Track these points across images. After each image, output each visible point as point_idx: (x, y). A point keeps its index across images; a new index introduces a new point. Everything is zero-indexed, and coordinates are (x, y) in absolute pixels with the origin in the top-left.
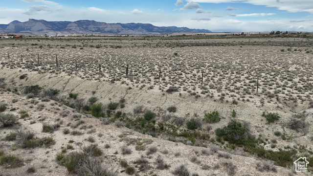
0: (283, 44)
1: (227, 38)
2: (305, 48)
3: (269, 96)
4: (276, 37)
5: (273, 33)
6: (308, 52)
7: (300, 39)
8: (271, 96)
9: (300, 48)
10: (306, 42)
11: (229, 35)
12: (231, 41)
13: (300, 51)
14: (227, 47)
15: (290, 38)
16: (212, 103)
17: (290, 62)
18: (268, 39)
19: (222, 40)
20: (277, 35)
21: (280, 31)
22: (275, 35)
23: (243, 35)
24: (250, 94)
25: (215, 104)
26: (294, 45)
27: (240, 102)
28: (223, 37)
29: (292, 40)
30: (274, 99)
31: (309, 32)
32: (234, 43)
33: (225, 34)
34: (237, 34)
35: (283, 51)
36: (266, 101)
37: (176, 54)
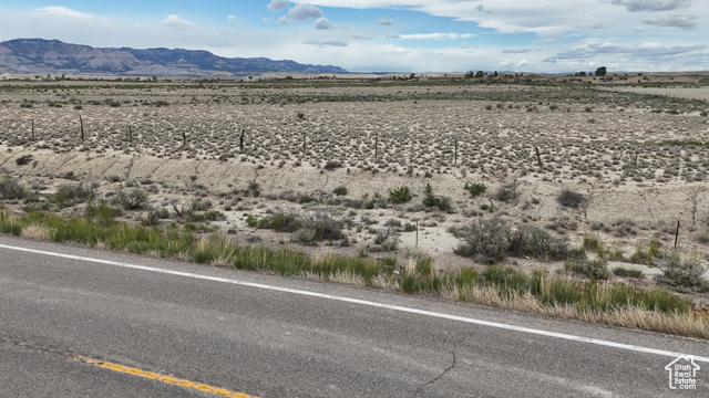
0: (490, 96)
1: (383, 85)
2: (527, 103)
3: (472, 167)
4: (476, 82)
5: (470, 75)
6: (530, 110)
7: (520, 87)
8: (474, 167)
9: (518, 104)
10: (530, 93)
11: (384, 79)
12: (393, 90)
13: (518, 107)
14: (388, 102)
15: (501, 86)
16: (397, 178)
17: (501, 126)
18: (463, 88)
19: (375, 89)
20: (478, 79)
21: (484, 71)
22: (475, 80)
23: (413, 80)
24: (446, 165)
25: (401, 179)
26: (508, 98)
27: (435, 175)
28: (374, 82)
29: (504, 88)
30: (479, 170)
31: (536, 72)
32: (400, 95)
33: (377, 77)
34: (402, 76)
35: (489, 108)
36: (468, 172)
37: (301, 116)
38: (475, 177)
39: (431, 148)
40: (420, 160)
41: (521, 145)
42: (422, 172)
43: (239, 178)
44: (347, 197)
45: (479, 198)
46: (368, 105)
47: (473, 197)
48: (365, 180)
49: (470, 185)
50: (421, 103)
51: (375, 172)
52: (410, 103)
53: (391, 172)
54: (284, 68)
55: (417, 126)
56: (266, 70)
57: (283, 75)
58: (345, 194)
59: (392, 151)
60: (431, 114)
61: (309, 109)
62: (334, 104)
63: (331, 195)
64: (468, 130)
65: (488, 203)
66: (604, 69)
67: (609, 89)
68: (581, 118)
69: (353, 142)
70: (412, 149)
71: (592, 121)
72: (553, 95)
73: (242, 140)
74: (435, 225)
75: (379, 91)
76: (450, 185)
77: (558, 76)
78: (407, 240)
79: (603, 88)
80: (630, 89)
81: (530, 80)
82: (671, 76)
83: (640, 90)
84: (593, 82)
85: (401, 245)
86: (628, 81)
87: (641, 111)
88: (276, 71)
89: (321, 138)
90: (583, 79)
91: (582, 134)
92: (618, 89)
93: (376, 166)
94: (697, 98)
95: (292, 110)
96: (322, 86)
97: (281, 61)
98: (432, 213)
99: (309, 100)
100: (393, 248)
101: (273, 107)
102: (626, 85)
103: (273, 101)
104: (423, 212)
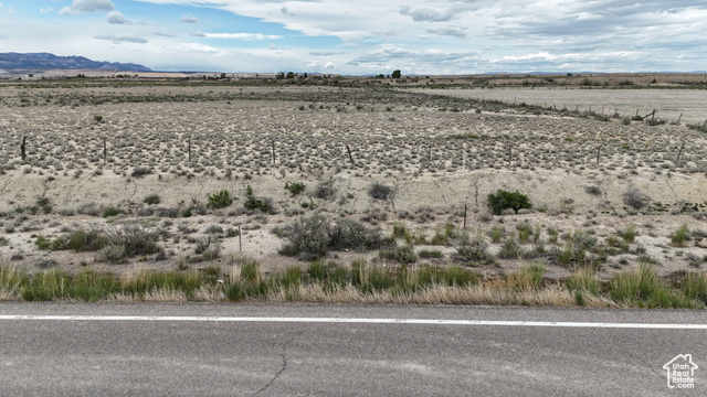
0: (302, 97)
1: (193, 85)
2: (336, 103)
4: (288, 83)
5: (281, 76)
6: (339, 110)
7: (329, 88)
8: (292, 166)
9: (328, 104)
10: (338, 94)
11: (194, 78)
12: (204, 90)
13: (328, 108)
14: (199, 103)
15: (311, 87)
16: (216, 182)
17: (314, 126)
18: (275, 89)
19: (183, 89)
20: (289, 80)
21: (295, 72)
22: (286, 81)
23: (224, 79)
24: (265, 166)
25: (220, 183)
26: (319, 99)
27: (255, 176)
28: (182, 82)
29: (314, 89)
30: (297, 169)
31: (341, 74)
32: (211, 95)
33: (185, 76)
34: (212, 76)
35: (302, 109)
36: (287, 172)
37: (99, 119)
38: (294, 177)
39: (248, 149)
40: (238, 162)
41: (333, 144)
42: (241, 175)
43: (24, 193)
44: (160, 206)
45: (299, 197)
46: (178, 105)
47: (294, 196)
48: (180, 186)
49: (289, 185)
50: (235, 104)
51: (190, 177)
52: (222, 104)
53: (208, 176)
54: (73, 64)
55: (233, 126)
56: (51, 67)
57: (73, 73)
58: (158, 202)
59: (208, 154)
60: (246, 114)
61: (108, 111)
62: (138, 105)
63: (141, 205)
64: (284, 130)
65: (308, 201)
66: (399, 72)
67: (404, 90)
68: (383, 117)
69: (163, 146)
70: (228, 151)
71: (393, 120)
72: (358, 96)
73: (23, 148)
74: (258, 227)
75: (188, 90)
76: (270, 185)
77: (361, 78)
78: (230, 246)
79: (399, 90)
80: (420, 90)
81: (337, 81)
82: (451, 78)
83: (428, 91)
84: (391, 84)
85: (223, 253)
86: (419, 83)
87: (430, 110)
88: (63, 68)
89: (124, 143)
90: (382, 80)
91: (385, 132)
92: (411, 90)
93: (191, 170)
94: (472, 97)
95: (87, 112)
96: (122, 85)
97: (69, 58)
98: (255, 216)
99: (108, 101)
100: (215, 256)
101: (63, 110)
102: (417, 87)
103: (62, 102)
104: (245, 216)
